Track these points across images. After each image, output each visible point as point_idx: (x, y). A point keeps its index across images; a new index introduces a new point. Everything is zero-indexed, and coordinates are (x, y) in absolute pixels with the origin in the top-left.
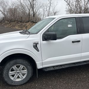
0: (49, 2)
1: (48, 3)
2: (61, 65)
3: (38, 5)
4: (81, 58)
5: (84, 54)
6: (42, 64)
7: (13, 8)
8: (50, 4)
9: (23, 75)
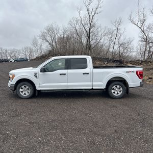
0: (116, 28)
3: (102, 32)
5: (69, 84)
6: (40, 87)
7: (65, 36)
8: (116, 30)
9: (28, 92)
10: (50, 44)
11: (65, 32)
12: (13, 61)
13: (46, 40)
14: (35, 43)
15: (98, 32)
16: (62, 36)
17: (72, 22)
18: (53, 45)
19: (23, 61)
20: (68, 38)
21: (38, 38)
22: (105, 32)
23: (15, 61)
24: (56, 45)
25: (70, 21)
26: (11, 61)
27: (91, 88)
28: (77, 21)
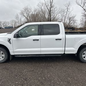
0: (67, 8)
1: (65, 9)
2: (27, 55)
3: (57, 11)
4: (41, 51)
6: (14, 52)
7: (35, 13)
8: (67, 9)
10: (26, 18)
11: (35, 11)
12: (4, 28)
13: (24, 15)
14: (17, 17)
15: (55, 11)
16: (33, 13)
17: (39, 5)
18: (28, 19)
19: (10, 28)
20: (37, 15)
21: (19, 14)
22: (60, 11)
23: (5, 28)
24: (30, 19)
25: (38, 4)
26: (3, 28)
27: (63, 53)
28: (42, 4)
